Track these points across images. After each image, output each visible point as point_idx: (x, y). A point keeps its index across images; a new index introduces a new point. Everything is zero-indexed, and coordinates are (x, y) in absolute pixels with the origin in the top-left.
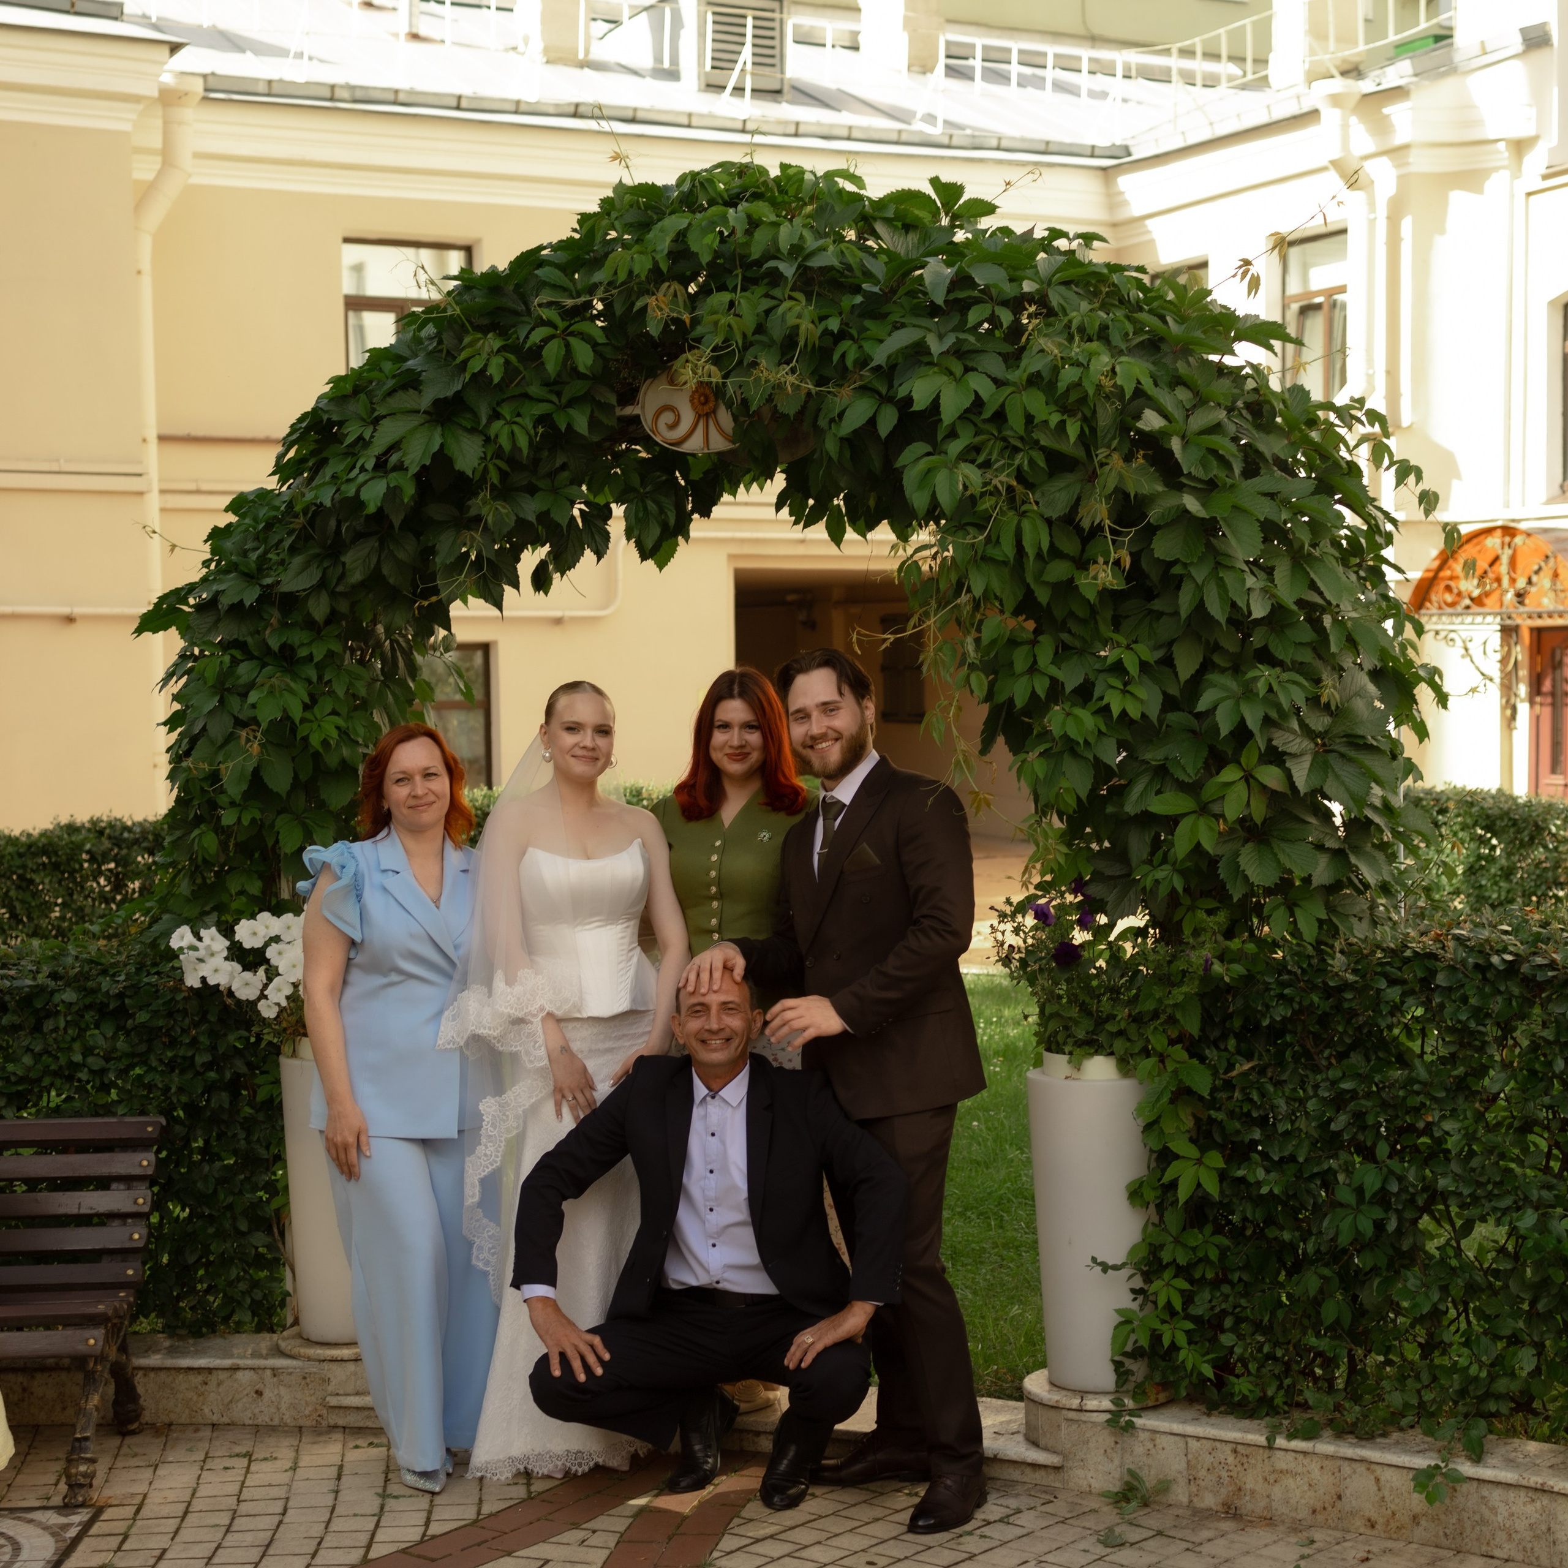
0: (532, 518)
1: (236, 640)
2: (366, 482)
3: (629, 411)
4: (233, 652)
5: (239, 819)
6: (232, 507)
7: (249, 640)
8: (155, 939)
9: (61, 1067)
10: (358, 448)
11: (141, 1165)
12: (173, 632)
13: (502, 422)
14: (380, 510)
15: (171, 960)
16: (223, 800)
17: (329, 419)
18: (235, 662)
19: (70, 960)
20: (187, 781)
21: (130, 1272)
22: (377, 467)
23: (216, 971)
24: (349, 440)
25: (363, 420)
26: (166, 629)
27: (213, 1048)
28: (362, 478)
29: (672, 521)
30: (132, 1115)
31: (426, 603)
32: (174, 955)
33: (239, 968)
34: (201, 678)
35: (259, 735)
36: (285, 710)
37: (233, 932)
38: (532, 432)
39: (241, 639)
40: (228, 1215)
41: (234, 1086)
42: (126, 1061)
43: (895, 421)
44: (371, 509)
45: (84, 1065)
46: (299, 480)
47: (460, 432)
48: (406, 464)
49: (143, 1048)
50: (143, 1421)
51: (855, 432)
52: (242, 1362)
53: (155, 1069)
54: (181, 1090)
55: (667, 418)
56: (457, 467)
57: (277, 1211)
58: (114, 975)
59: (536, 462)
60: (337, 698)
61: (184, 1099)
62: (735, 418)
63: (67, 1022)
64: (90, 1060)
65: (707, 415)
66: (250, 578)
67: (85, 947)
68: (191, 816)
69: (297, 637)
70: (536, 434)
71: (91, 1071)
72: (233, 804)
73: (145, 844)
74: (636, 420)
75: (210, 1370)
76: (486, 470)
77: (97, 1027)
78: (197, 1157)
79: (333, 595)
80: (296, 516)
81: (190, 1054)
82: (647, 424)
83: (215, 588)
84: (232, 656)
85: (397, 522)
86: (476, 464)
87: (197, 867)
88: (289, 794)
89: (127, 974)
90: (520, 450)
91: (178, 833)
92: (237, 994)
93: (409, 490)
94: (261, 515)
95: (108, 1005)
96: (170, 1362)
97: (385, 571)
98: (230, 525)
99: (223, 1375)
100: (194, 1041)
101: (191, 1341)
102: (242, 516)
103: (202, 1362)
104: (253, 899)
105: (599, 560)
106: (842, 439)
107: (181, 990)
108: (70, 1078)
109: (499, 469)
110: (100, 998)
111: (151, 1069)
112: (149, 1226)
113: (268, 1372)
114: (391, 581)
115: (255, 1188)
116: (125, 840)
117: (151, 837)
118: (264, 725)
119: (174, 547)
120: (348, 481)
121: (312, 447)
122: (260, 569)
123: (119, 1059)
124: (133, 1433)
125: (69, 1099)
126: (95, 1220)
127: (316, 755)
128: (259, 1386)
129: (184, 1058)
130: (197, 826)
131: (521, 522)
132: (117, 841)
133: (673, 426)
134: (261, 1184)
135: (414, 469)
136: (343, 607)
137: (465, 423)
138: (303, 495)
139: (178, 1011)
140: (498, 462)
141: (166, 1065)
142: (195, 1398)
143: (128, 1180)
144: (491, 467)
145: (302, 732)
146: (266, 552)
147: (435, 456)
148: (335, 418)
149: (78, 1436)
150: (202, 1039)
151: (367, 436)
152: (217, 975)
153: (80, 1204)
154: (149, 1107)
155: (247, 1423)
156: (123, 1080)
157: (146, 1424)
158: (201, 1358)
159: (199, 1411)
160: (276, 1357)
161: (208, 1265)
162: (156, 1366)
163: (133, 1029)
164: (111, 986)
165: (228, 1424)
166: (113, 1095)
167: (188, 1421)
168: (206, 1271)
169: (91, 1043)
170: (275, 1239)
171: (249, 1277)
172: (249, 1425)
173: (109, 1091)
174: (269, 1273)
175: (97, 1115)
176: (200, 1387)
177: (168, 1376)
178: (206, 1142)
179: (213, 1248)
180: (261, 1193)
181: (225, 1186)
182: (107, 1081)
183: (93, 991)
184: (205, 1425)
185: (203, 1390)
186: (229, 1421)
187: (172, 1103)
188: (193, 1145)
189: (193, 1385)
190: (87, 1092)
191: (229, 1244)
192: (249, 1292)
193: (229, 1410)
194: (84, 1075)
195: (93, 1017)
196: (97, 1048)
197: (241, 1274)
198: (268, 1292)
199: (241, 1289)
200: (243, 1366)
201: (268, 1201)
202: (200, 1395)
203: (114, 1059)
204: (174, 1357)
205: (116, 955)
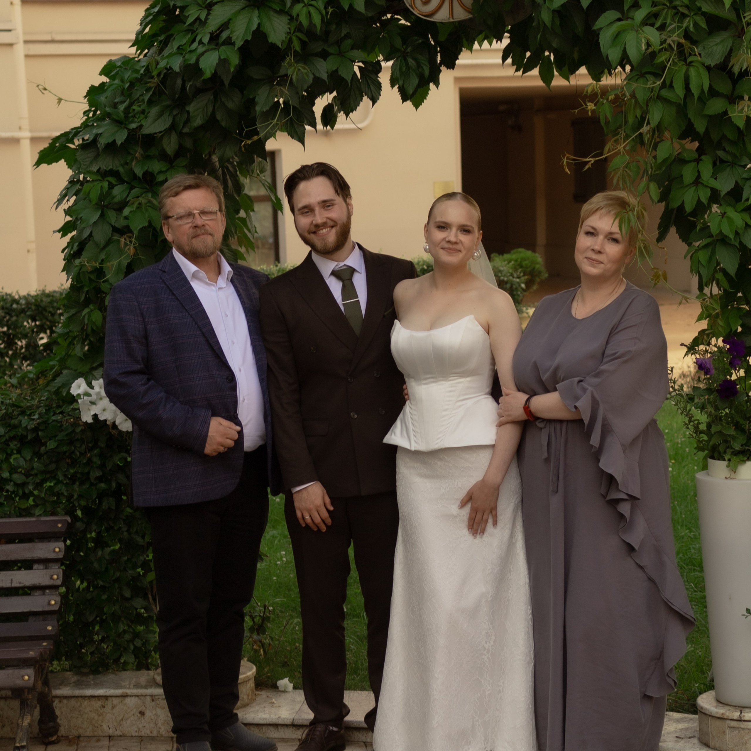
0: (325, 77)
1: (111, 170)
2: (202, 54)
4: (110, 179)
6: (105, 71)
7: (121, 169)
8: (59, 388)
10: (196, 26)
11: (54, 551)
12: (62, 163)
13: (301, 5)
14: (214, 74)
15: (71, 403)
16: (106, 287)
18: (111, 186)
20: (79, 274)
21: (50, 628)
22: (210, 41)
23: (104, 410)
24: (190, 20)
25: (200, 5)
26: (57, 162)
27: (102, 466)
28: (201, 49)
29: (427, 73)
30: (46, 515)
31: (250, 142)
32: (73, 399)
34: (87, 197)
35: (133, 240)
36: (150, 221)
38: (324, 12)
39: (115, 169)
40: (117, 585)
41: (117, 494)
42: (41, 477)
44: (208, 74)
45: (11, 481)
46: (153, 50)
47: (272, 13)
48: (234, 39)
49: (53, 467)
50: (60, 735)
51: (562, 6)
52: (129, 692)
53: (62, 482)
54: (80, 496)
56: (270, 40)
57: (151, 583)
58: (30, 415)
59: (327, 33)
61: (83, 503)
64: (15, 476)
66: (120, 123)
67: (8, 395)
68: (82, 298)
69: (156, 166)
70: (327, 13)
71: (16, 484)
75: (106, 697)
76: (290, 41)
77: (19, 452)
78: (91, 545)
79: (181, 135)
80: (152, 77)
81: (86, 470)
82: (407, 1)
83: (95, 131)
84: (109, 182)
85: (227, 82)
86: (284, 37)
87: (87, 335)
89: (39, 414)
90: (315, 26)
91: (73, 311)
92: (120, 427)
93: (235, 60)
94: (126, 77)
95: (26, 436)
96: (77, 692)
97: (219, 117)
98: (103, 84)
99: (116, 701)
100: (90, 461)
101: (91, 677)
102: (112, 78)
103: (101, 692)
105: (373, 104)
106: (553, 11)
107: (79, 425)
108: (1, 489)
109: (300, 39)
110: (20, 431)
111: (58, 482)
112: (60, 594)
113: (148, 698)
114: (223, 124)
115: (135, 567)
118: (136, 233)
119: (60, 100)
120: (191, 51)
121: (161, 25)
122: (126, 117)
123: (36, 475)
124: (53, 743)
126: (21, 592)
128: (142, 709)
129: (82, 473)
130: (87, 306)
131: (317, 80)
133: (425, 3)
134: (140, 562)
135: (239, 43)
136: (188, 143)
137: (275, 7)
138: (158, 63)
139: (77, 440)
140: (299, 34)
141: (70, 479)
142: (96, 717)
143: (45, 562)
144: (294, 38)
146: (131, 104)
147: (254, 32)
148: (179, 4)
149: (18, 745)
150: (94, 460)
151: (203, 18)
152: (105, 413)
153: (12, 580)
154: (58, 509)
155: (134, 735)
156: (38, 490)
157: (62, 736)
158: (100, 689)
159: (99, 726)
160: (153, 687)
161: (102, 622)
162: (68, 695)
163: (45, 453)
164: (29, 423)
165: (121, 736)
166: (31, 501)
167: (91, 734)
168: (100, 626)
169: (15, 464)
170: (149, 602)
171: (131, 630)
172: (135, 736)
173: (28, 498)
174: (146, 627)
175: (21, 516)
176: (99, 709)
177: (77, 702)
178: (99, 534)
179: (105, 610)
180: (139, 570)
181: (114, 565)
182: (27, 491)
183: (15, 427)
184: (104, 736)
185: (102, 711)
186: (121, 734)
187: (74, 506)
188: (89, 536)
189: (95, 708)
190: (13, 499)
191: (117, 607)
192: (132, 641)
193: (121, 725)
194: (10, 487)
195: (16, 445)
196: (20, 468)
197: (126, 628)
198: (146, 641)
199: (126, 639)
200: (129, 694)
201: (145, 575)
202: (99, 716)
203: (32, 475)
204: (80, 689)
205: (30, 400)
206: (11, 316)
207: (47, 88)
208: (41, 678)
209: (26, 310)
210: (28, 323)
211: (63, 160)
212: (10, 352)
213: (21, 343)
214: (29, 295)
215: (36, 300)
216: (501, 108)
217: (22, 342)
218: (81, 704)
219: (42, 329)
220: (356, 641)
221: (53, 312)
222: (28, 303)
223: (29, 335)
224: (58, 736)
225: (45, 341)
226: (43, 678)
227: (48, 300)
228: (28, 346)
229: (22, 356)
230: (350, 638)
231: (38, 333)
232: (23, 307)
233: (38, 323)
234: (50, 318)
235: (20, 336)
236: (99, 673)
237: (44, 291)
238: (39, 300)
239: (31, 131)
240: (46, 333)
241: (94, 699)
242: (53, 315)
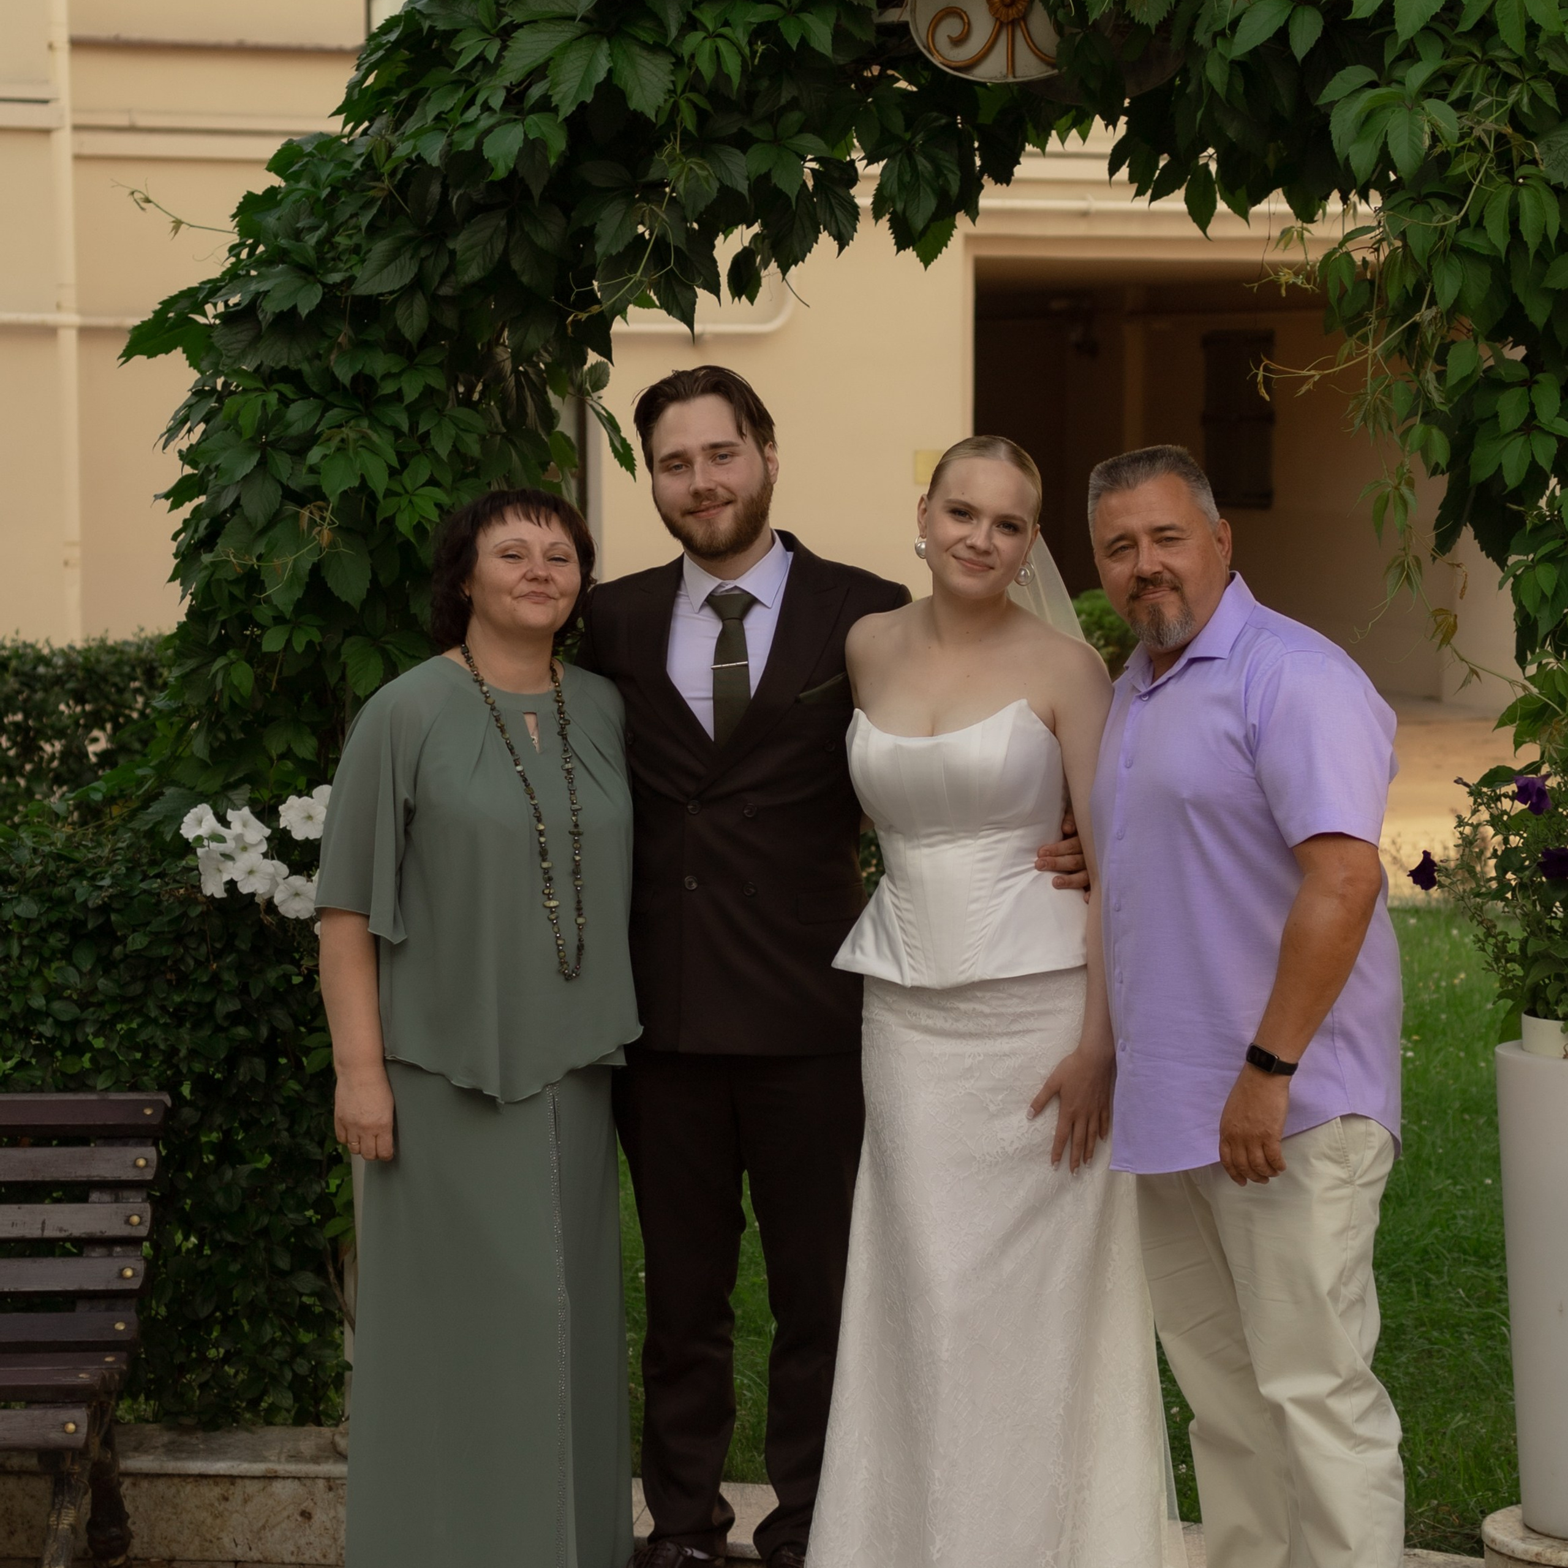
0: (743, 187)
1: (285, 368)
2: (489, 131)
3: (893, 16)
4: (281, 387)
5: (289, 642)
6: (279, 164)
7: (305, 367)
8: (157, 824)
9: (13, 1016)
10: (475, 73)
11: (135, 1165)
12: (178, 356)
13: (701, 35)
14: (513, 173)
15: (182, 857)
16: (263, 614)
17: (432, 28)
18: (284, 403)
19: (25, 855)
20: (209, 583)
21: (120, 1326)
22: (506, 104)
23: (251, 872)
24: (464, 61)
25: (484, 30)
26: (167, 352)
27: (242, 991)
28: (485, 122)
29: (955, 188)
30: (119, 1090)
31: (583, 316)
32: (187, 848)
33: (284, 869)
34: (232, 423)
35: (328, 515)
36: (363, 478)
37: (277, 815)
38: (747, 51)
39: (293, 366)
40: (262, 1244)
41: (269, 1050)
42: (110, 1010)
43: (1318, 33)
44: (501, 172)
45: (48, 1015)
46: (380, 122)
47: (636, 50)
48: (555, 100)
49: (137, 988)
50: (131, 1554)
51: (1254, 52)
52: (283, 1468)
53: (155, 1021)
54: (193, 1053)
55: (951, 27)
56: (632, 105)
57: (334, 1240)
58: (93, 878)
59: (750, 96)
60: (437, 458)
61: (198, 1067)
62: (1059, 28)
63: (22, 947)
64: (57, 1005)
65: (1013, 23)
66: (307, 271)
67: (47, 836)
68: (213, 637)
69: (379, 364)
70: (753, 53)
71: (58, 1023)
72: (279, 619)
73: (71, 685)
74: (902, 30)
75: (232, 1479)
76: (675, 109)
77: (67, 955)
78: (209, 1158)
79: (434, 300)
80: (378, 178)
81: (208, 998)
82: (919, 36)
83: (253, 287)
84: (281, 394)
85: (537, 190)
86: (661, 101)
87: (220, 715)
88: (364, 603)
89: (113, 877)
90: (728, 78)
91: (191, 664)
92: (282, 910)
93: (558, 143)
94: (323, 177)
95: (84, 923)
96: (172, 1466)
97: (516, 265)
98: (272, 191)
99: (252, 1487)
100: (215, 980)
101: (200, 1435)
102: (292, 178)
103: (221, 1467)
104: (303, 765)
105: (841, 249)
106: (1232, 62)
107: (196, 902)
108: (26, 1034)
109: (695, 106)
110: (72, 912)
112: (144, 1257)
113: (321, 1484)
114: (525, 279)
115: (302, 1205)
116: (39, 678)
117: (80, 674)
118: (334, 500)
119: (178, 224)
120: (466, 125)
121: (399, 71)
122: (321, 259)
123: (100, 1005)
125: (22, 1065)
127: (406, 547)
128: (307, 1505)
129: (198, 1005)
130: (223, 653)
131: (726, 192)
132: (29, 680)
133: (958, 42)
134: (312, 1198)
135: (567, 109)
136: (449, 318)
137: (644, 36)
138: (391, 149)
139: (192, 933)
140: (693, 96)
141: (172, 1015)
142: (209, 1520)
143: (116, 1188)
144: (683, 104)
145: (387, 507)
146: (332, 233)
147: (599, 88)
148: (441, 26)
150: (226, 976)
151: (491, 56)
152: (252, 879)
153: (44, 1223)
154: (145, 1078)
155: (287, 1560)
156: (105, 1037)
157: (136, 1559)
158: (219, 1460)
159: (214, 1540)
160: (331, 1461)
161: (227, 1323)
162: (152, 1471)
163: (122, 961)
164: (90, 895)
165: (259, 1562)
166: (86, 1061)
167: (198, 1556)
168: (224, 1330)
169: (59, 981)
170: (329, 1283)
171: (289, 1340)
172: (291, 1564)
173: (82, 1055)
174: (319, 1335)
175: (66, 1089)
176: (216, 1504)
177: (169, 1487)
178: (228, 1134)
179: (236, 1294)
180: (310, 1213)
181: (257, 1200)
182: (80, 1039)
183: (61, 902)
184: (223, 1562)
185: (221, 1508)
186: (260, 1557)
187: (178, 1072)
188: (204, 1139)
189: (207, 1501)
190: (51, 1054)
191: (261, 1289)
192: (289, 1362)
193: (260, 1539)
194: (46, 1029)
195: (61, 940)
196: (68, 988)
197: (278, 1334)
198: (317, 1363)
199: (276, 1357)
200: (281, 1473)
201: (321, 1224)
202: (216, 1517)
203: (92, 1004)
204: (177, 1459)
205: (94, 848)
206: (34, 691)
207: (151, 198)
208: (98, 1433)
209: (65, 678)
210: (68, 705)
211: (180, 349)
212: (28, 767)
213: (51, 748)
214: (71, 648)
215: (86, 658)
216: (1056, 305)
217: (53, 745)
218: (178, 1492)
219: (96, 720)
220: (755, 1382)
221: (121, 685)
222: (69, 665)
223: (69, 731)
224: (128, 1558)
225: (102, 745)
226: (102, 1433)
227: (113, 659)
228: (65, 755)
229: (51, 775)
230: (744, 1375)
231: (88, 728)
232: (59, 672)
233: (88, 707)
234: (115, 697)
235: (50, 733)
236: (217, 1428)
237: (103, 641)
238: (93, 659)
239: (81, 312)
240: (103, 729)
241: (205, 1481)
242: (120, 691)
